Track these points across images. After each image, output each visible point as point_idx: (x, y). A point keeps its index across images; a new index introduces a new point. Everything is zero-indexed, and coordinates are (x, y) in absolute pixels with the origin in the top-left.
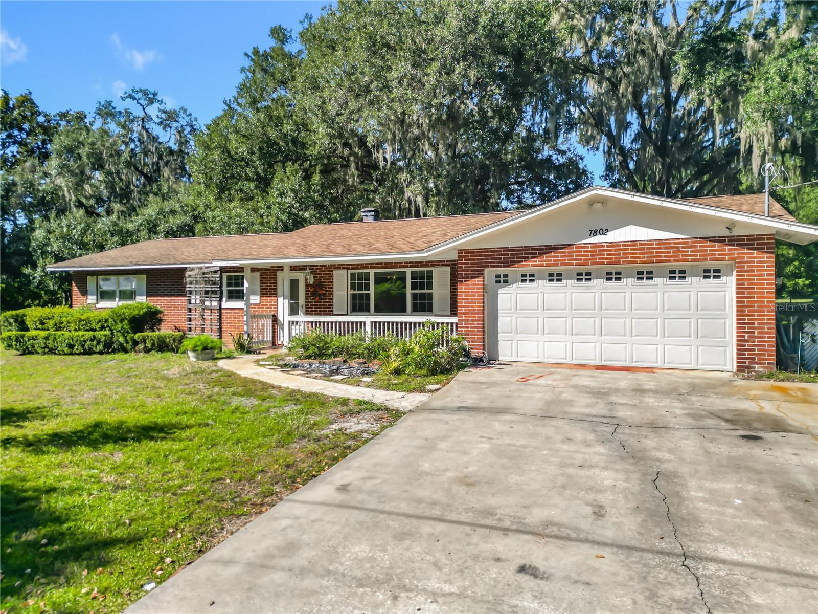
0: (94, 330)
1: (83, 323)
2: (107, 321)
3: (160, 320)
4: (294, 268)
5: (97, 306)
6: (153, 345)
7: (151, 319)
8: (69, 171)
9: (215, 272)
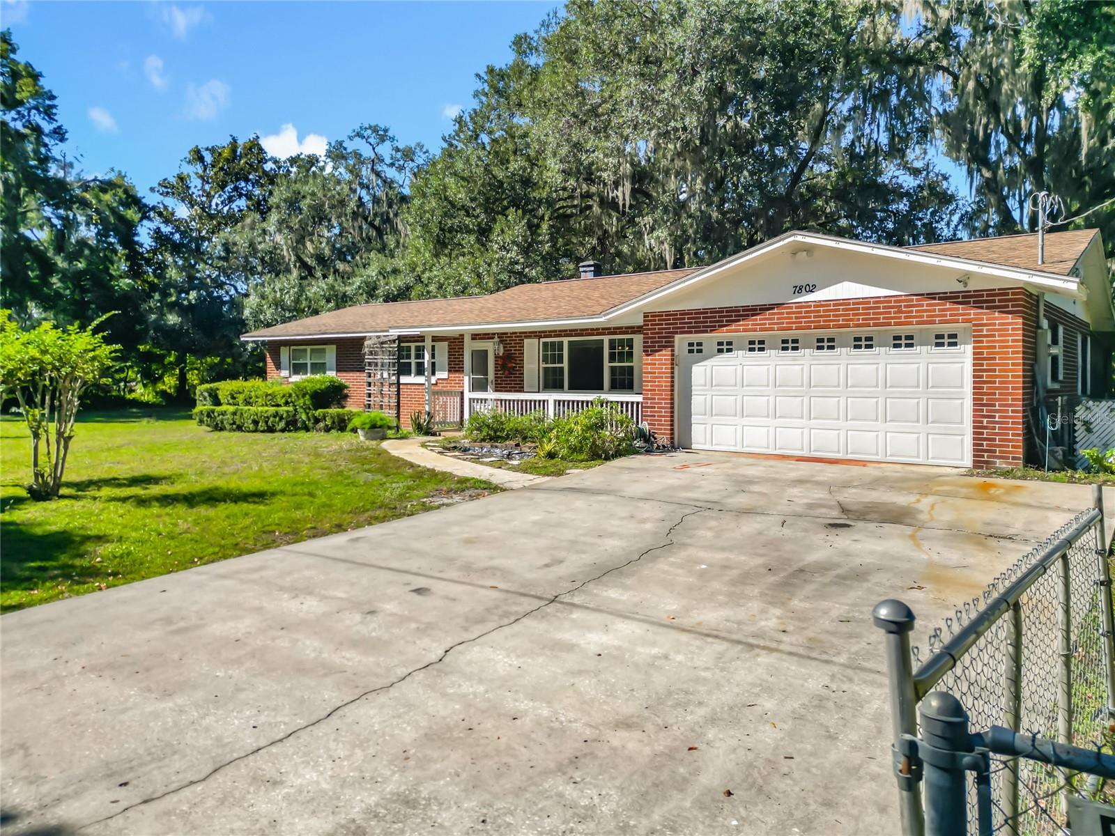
0: (278, 405)
1: (269, 397)
2: (290, 395)
3: (346, 396)
4: (476, 337)
5: (290, 380)
6: (334, 422)
7: (333, 395)
8: (288, 227)
9: (394, 341)
